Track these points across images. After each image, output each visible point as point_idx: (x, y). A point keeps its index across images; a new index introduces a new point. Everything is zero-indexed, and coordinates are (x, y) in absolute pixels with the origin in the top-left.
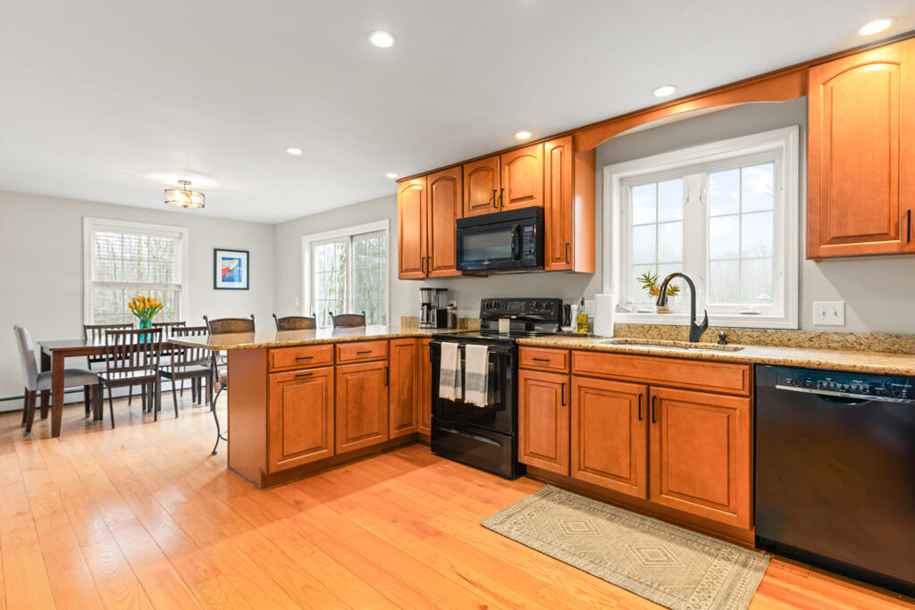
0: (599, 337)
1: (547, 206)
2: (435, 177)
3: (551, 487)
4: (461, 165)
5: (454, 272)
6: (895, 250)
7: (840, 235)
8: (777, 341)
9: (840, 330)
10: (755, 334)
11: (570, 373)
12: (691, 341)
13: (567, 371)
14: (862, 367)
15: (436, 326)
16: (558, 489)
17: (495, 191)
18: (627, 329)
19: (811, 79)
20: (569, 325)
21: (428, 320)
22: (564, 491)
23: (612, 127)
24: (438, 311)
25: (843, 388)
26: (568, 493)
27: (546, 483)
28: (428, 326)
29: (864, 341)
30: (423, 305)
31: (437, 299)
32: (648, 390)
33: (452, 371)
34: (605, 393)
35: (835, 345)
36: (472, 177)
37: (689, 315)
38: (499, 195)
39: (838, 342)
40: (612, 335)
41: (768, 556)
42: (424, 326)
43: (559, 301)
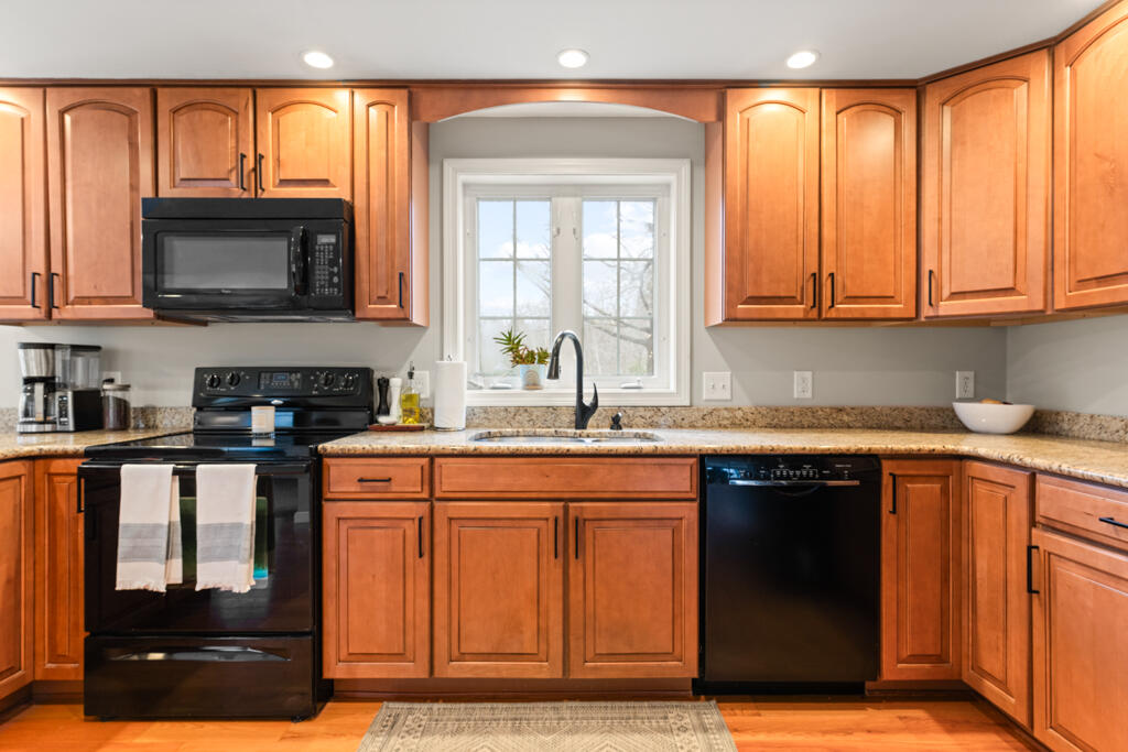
0: (445, 430)
1: (359, 204)
2: (70, 97)
3: (391, 705)
4: (154, 87)
5: (136, 309)
6: (801, 315)
7: (756, 295)
8: (670, 422)
9: (729, 405)
10: (648, 414)
11: (431, 499)
12: (577, 428)
13: (425, 495)
14: (811, 449)
15: (71, 428)
16: (406, 705)
17: (243, 156)
18: (483, 415)
19: (729, 102)
20: (387, 412)
21: (46, 413)
22: (416, 705)
23: (477, 95)
24: (78, 395)
25: (795, 475)
26: (425, 706)
27: (381, 700)
28: (48, 427)
29: (750, 417)
30: (29, 381)
31: (69, 368)
32: (566, 509)
33: (157, 527)
34: (496, 523)
35: (725, 422)
36: (183, 118)
37: (575, 391)
38: (252, 166)
39: (728, 419)
40: (464, 426)
41: (713, 702)
42: (34, 428)
43: (366, 373)
